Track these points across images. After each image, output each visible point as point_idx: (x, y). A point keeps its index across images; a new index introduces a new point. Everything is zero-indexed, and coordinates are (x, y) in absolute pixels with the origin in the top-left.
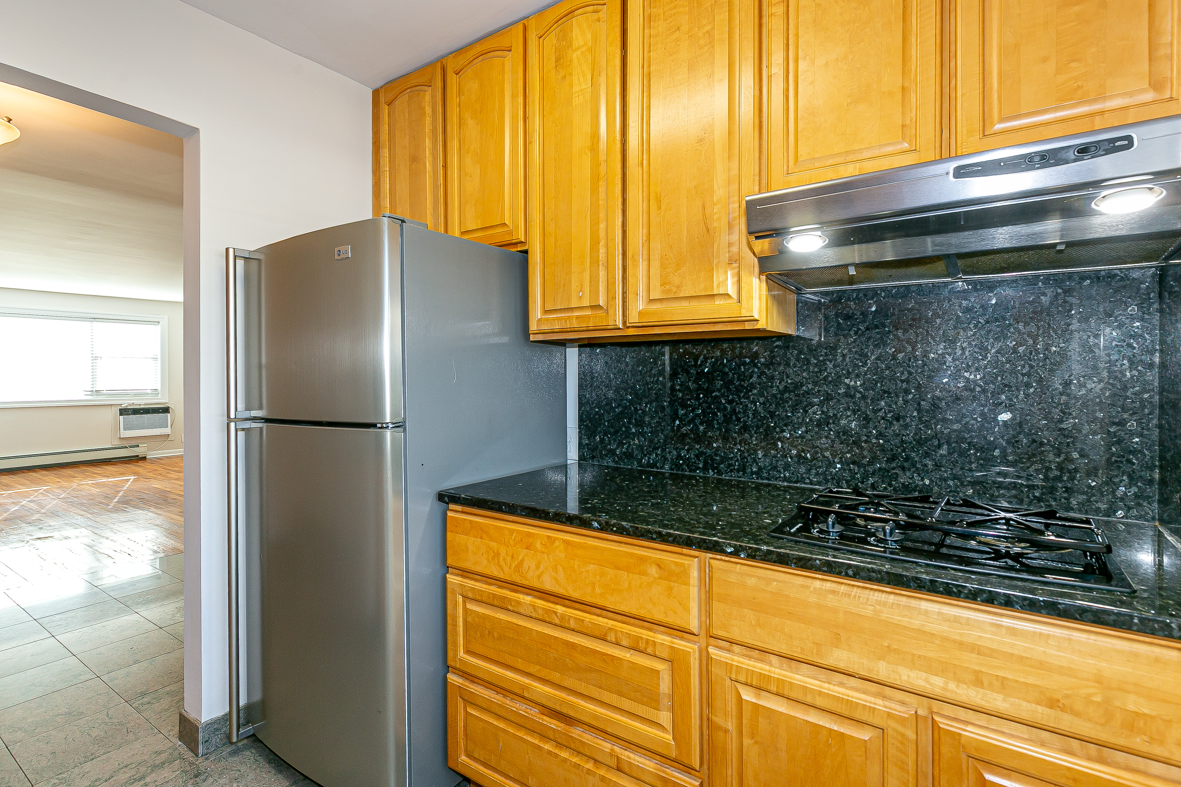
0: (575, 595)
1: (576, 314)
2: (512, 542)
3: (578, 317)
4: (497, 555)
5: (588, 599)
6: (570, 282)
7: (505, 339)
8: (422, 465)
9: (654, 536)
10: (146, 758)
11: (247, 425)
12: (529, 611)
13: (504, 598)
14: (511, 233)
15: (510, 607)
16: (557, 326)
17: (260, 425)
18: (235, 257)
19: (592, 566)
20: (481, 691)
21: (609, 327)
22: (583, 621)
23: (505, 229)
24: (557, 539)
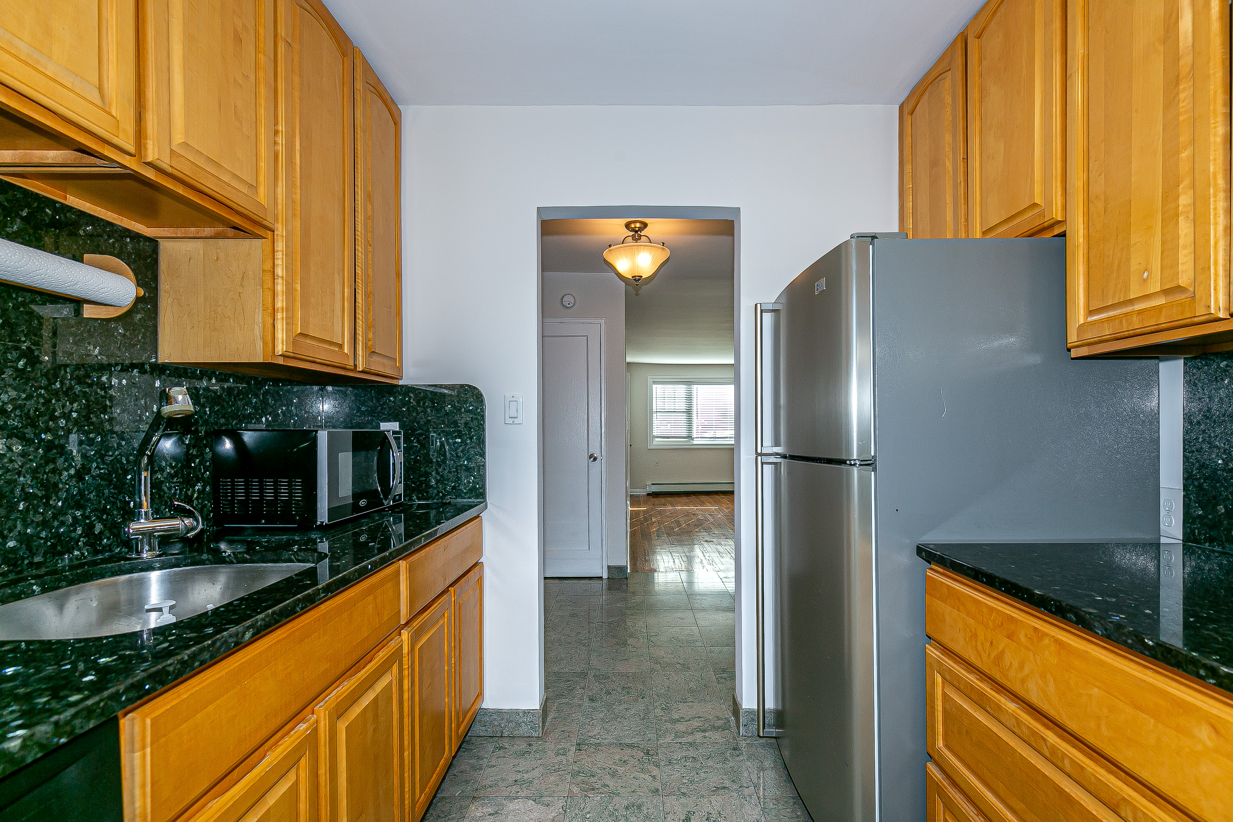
0: (1072, 725)
1: (1138, 307)
2: (991, 624)
3: (1140, 312)
4: (975, 636)
5: (1090, 738)
6: (1128, 260)
7: (1035, 359)
8: (897, 510)
9: (1202, 672)
10: (711, 717)
11: (772, 459)
12: (1011, 723)
13: (982, 695)
14: (1042, 214)
15: (988, 709)
16: (1107, 331)
17: (779, 460)
18: (762, 311)
19: (1096, 690)
20: (959, 800)
21: (1196, 320)
22: (1082, 768)
23: (1037, 210)
24: (1047, 635)
